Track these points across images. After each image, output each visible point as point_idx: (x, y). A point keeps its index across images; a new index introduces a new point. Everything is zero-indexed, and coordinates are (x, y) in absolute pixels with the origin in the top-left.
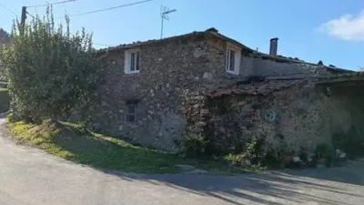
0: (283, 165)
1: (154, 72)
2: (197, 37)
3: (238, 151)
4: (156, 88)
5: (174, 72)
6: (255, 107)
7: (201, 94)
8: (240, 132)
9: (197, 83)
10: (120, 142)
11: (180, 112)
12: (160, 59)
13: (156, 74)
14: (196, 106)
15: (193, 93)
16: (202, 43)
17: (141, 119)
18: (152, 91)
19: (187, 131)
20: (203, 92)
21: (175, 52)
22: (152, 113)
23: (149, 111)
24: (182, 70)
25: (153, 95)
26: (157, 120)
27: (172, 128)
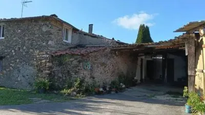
0: (94, 93)
1: (14, 39)
2: (45, 19)
3: (69, 87)
4: (16, 49)
5: (29, 40)
6: (79, 62)
7: (47, 54)
8: (71, 76)
9: (45, 47)
11: (32, 65)
12: (19, 31)
13: (16, 40)
14: (44, 61)
15: (42, 53)
16: (48, 23)
17: (5, 70)
18: (13, 51)
20: (48, 53)
21: (30, 27)
22: (13, 65)
23: (11, 64)
24: (34, 39)
25: (14, 54)
26: (16, 70)
27: (27, 75)
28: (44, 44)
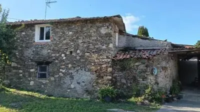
1: (65, 42)
3: (137, 95)
4: (68, 53)
5: (84, 42)
7: (108, 57)
8: (137, 83)
9: (105, 50)
11: (89, 70)
12: (70, 33)
13: (67, 44)
14: (104, 66)
15: (101, 57)
16: (107, 24)
17: (53, 76)
18: (63, 55)
19: (97, 83)
20: (110, 56)
21: (85, 29)
22: (64, 71)
23: (61, 70)
24: (91, 41)
25: (64, 58)
26: (68, 76)
27: (83, 82)
28: (104, 47)
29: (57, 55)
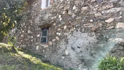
4: (64, 13)
10: (34, 60)
11: (87, 30)
17: (51, 40)
18: (60, 16)
22: (60, 34)
23: (57, 33)
25: (61, 19)
26: (63, 40)
27: (79, 47)
29: (55, 17)
